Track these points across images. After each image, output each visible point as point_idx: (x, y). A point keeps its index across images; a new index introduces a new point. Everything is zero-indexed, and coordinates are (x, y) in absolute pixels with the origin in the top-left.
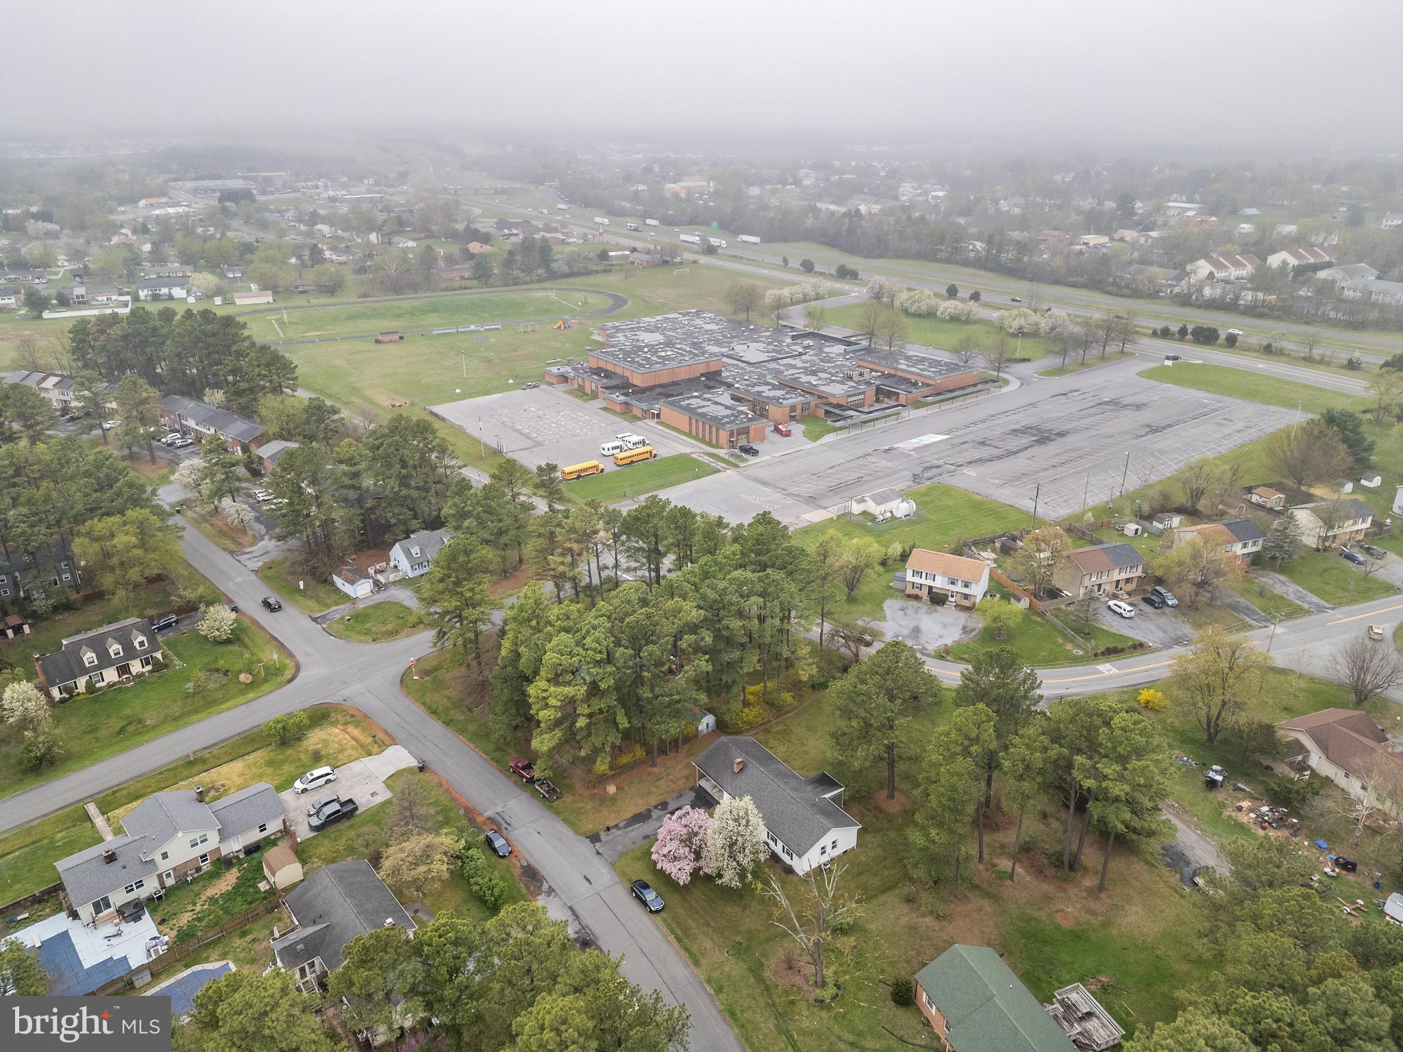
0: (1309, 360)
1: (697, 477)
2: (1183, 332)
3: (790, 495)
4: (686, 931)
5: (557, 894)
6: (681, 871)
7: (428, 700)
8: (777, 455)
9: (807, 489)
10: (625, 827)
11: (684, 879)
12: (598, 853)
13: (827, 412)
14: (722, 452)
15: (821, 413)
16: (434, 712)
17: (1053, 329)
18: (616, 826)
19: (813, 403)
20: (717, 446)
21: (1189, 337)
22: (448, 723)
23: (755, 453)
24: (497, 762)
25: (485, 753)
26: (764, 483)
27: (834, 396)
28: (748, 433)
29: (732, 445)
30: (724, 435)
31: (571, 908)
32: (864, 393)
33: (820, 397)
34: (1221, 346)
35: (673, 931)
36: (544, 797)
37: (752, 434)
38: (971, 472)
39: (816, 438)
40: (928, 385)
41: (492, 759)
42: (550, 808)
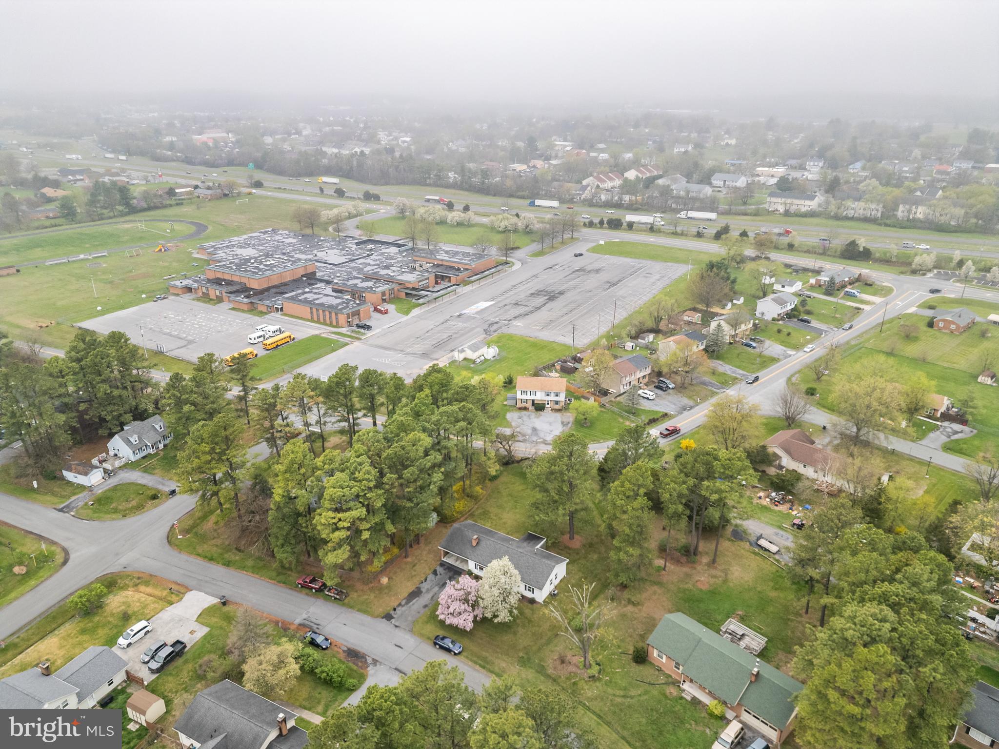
0: (675, 234)
1: (333, 350)
2: (601, 223)
3: (408, 354)
4: (485, 659)
5: (381, 663)
6: (466, 622)
7: (200, 551)
8: (386, 327)
9: (419, 348)
10: (407, 603)
11: (469, 626)
12: (396, 626)
13: (407, 294)
14: (344, 330)
15: (403, 295)
16: (211, 559)
17: (527, 226)
18: (400, 605)
19: (396, 289)
20: (337, 326)
21: (606, 225)
22: (228, 564)
23: (369, 328)
24: (284, 583)
25: (271, 579)
26: (386, 348)
27: (409, 282)
28: (359, 314)
29: (350, 324)
30: (342, 318)
31: (396, 669)
32: (428, 279)
33: (400, 284)
34: (625, 229)
35: (476, 663)
36: (335, 598)
37: (362, 315)
38: (518, 323)
39: (407, 313)
40: (467, 269)
41: (279, 582)
42: (344, 605)
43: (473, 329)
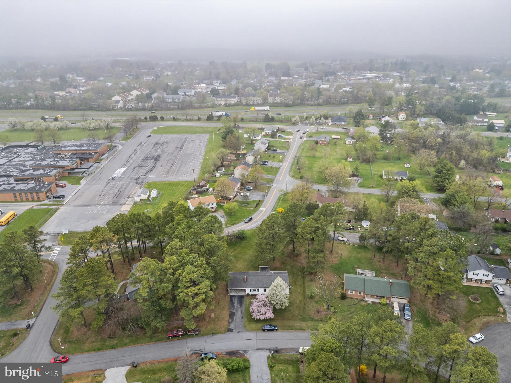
0: (187, 120)
1: (52, 215)
3: (103, 205)
5: (248, 351)
6: (270, 315)
8: (73, 194)
9: (105, 201)
10: (232, 320)
11: (272, 316)
12: (238, 332)
13: (69, 173)
14: (46, 202)
15: (66, 174)
18: (229, 323)
19: (61, 171)
20: (39, 200)
23: (63, 197)
24: (159, 341)
25: (149, 342)
26: (85, 206)
27: (68, 166)
28: (51, 191)
29: (48, 198)
30: (42, 195)
31: (257, 349)
32: (77, 162)
33: (62, 168)
34: (160, 120)
36: (196, 334)
38: (150, 176)
39: (79, 183)
41: (156, 341)
42: (203, 335)
43: (128, 185)
